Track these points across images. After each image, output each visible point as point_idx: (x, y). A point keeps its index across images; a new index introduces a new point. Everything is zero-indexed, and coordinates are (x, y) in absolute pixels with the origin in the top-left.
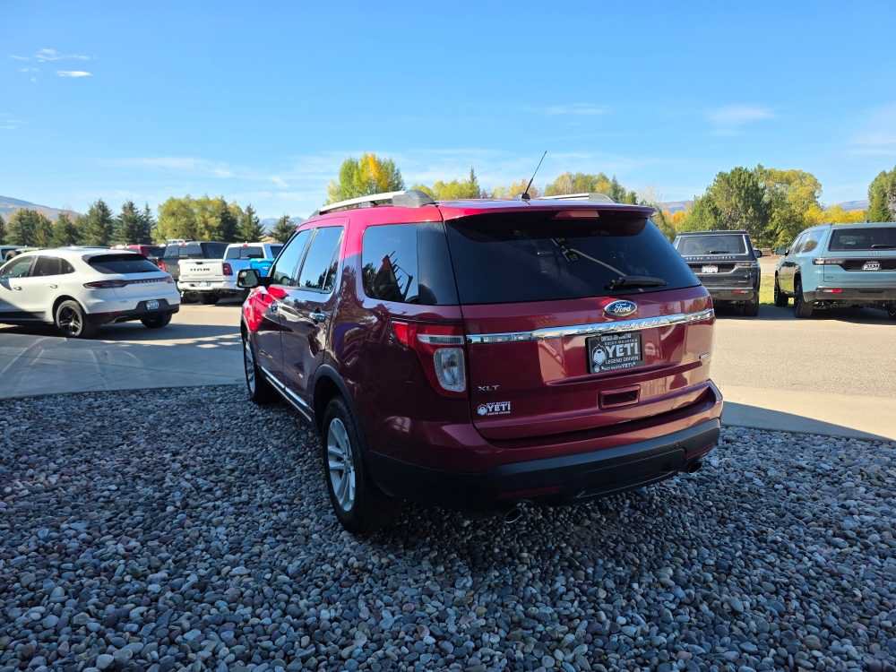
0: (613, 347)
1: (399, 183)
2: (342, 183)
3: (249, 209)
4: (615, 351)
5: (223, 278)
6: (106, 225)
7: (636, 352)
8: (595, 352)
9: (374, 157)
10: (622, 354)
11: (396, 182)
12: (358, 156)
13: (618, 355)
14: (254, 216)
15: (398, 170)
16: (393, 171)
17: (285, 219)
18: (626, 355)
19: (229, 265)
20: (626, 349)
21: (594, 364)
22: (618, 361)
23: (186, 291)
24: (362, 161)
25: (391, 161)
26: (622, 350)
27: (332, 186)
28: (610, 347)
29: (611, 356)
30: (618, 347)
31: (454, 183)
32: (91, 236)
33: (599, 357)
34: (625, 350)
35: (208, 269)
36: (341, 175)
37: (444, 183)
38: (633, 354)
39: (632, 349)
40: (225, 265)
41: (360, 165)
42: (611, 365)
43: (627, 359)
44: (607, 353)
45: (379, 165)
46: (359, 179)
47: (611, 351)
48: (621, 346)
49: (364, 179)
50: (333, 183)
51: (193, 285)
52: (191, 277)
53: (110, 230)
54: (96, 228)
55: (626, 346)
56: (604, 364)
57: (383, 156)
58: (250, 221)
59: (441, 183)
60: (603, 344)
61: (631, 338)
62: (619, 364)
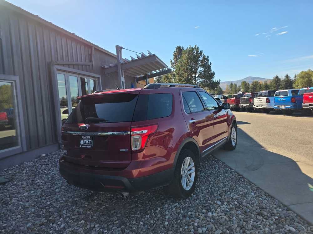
0: (86, 140)
4: (86, 142)
5: (266, 104)
6: (278, 84)
7: (92, 143)
8: (81, 140)
10: (88, 143)
18: (89, 143)
19: (269, 99)
21: (80, 144)
22: (87, 145)
23: (255, 108)
29: (85, 143)
30: (87, 140)
32: (273, 88)
33: (82, 142)
34: (89, 142)
35: (262, 101)
38: (91, 143)
39: (91, 142)
40: (267, 99)
42: (84, 146)
43: (89, 145)
44: (84, 142)
47: (85, 141)
48: (88, 140)
51: (257, 106)
52: (257, 104)
53: (279, 85)
54: (274, 85)
55: (89, 140)
56: (83, 145)
60: (83, 138)
61: (91, 138)
62: (87, 146)
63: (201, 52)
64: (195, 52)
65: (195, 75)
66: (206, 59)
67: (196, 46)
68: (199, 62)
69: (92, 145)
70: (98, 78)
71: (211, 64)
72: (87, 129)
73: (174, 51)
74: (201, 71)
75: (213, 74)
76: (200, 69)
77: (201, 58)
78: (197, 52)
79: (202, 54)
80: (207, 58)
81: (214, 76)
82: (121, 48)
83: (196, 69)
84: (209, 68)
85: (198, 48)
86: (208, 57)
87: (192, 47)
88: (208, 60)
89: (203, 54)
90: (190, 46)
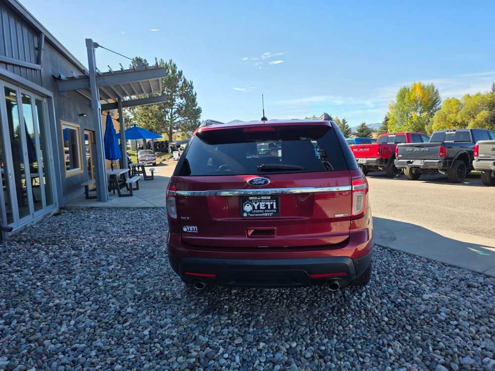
0: (258, 203)
1: (437, 98)
2: (398, 102)
3: (344, 121)
4: (259, 206)
7: (275, 207)
8: (245, 205)
9: (420, 84)
10: (264, 208)
11: (435, 98)
12: (409, 85)
13: (261, 208)
14: (346, 124)
15: (437, 90)
16: (433, 91)
17: (363, 125)
18: (267, 208)
20: (267, 205)
21: (244, 211)
22: (261, 211)
24: (411, 87)
25: (432, 85)
26: (263, 206)
27: (391, 104)
28: (256, 203)
29: (256, 208)
30: (262, 203)
31: (478, 95)
33: (248, 208)
36: (397, 97)
37: (470, 95)
38: (272, 208)
39: (272, 205)
41: (410, 90)
42: (253, 213)
43: (268, 211)
44: (254, 207)
45: (423, 88)
46: (409, 98)
47: (256, 205)
49: (412, 98)
50: (392, 101)
55: (267, 203)
56: (251, 212)
57: (426, 83)
58: (344, 126)
59: (468, 96)
60: (251, 201)
61: (271, 199)
62: (261, 213)
63: (181, 73)
64: (170, 71)
65: (171, 110)
66: (188, 86)
67: (171, 61)
68: (177, 89)
69: (275, 211)
70: (48, 97)
71: (196, 94)
72: (267, 184)
73: (130, 65)
74: (181, 103)
75: (199, 111)
76: (179, 101)
77: (180, 83)
78: (174, 71)
79: (181, 76)
80: (190, 84)
81: (201, 114)
82: (96, 45)
83: (173, 100)
84: (193, 100)
85: (175, 65)
86: (192, 84)
87: (165, 62)
88: (192, 88)
89: (184, 77)
90: (161, 60)
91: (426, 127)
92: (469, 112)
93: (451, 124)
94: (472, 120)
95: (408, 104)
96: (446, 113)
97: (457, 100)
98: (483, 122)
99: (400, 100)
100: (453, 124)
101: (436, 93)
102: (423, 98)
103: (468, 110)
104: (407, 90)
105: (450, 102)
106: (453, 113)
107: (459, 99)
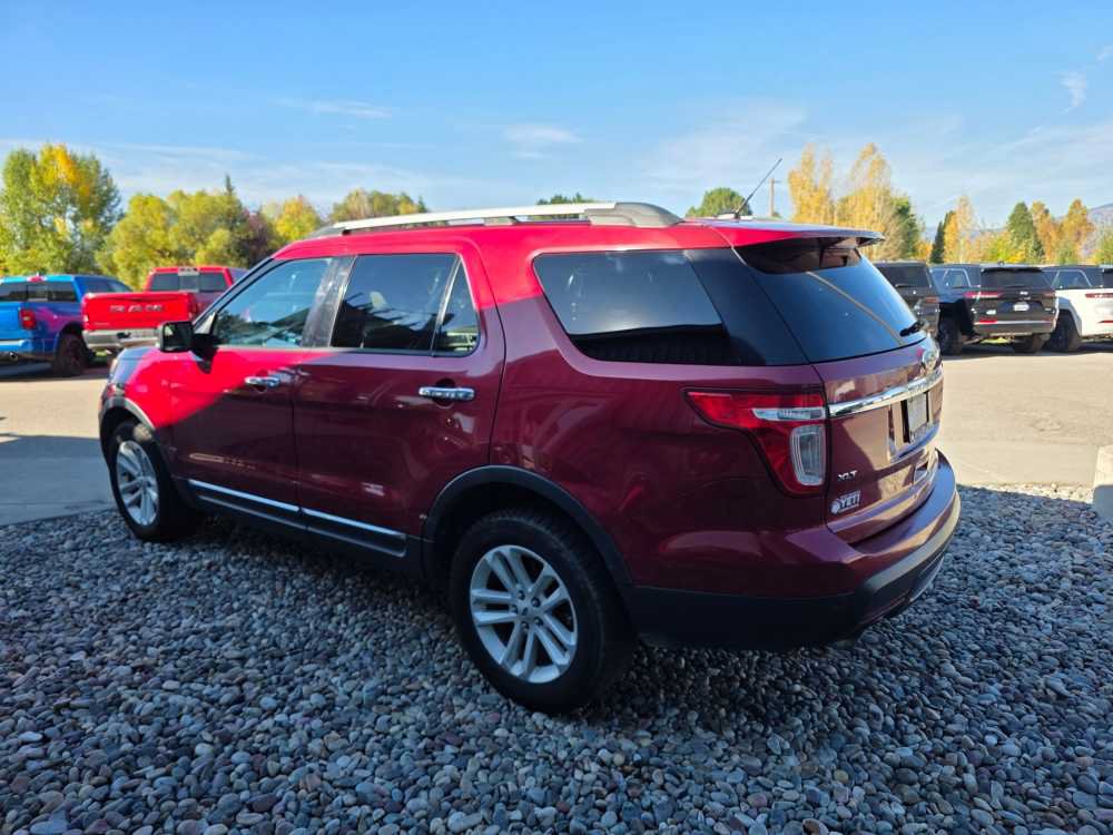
1: (109, 190)
2: (9, 185)
9: (64, 149)
11: (105, 189)
12: (35, 146)
15: (106, 170)
16: (98, 172)
24: (42, 153)
25: (93, 157)
31: (202, 194)
36: (6, 174)
37: (186, 194)
41: (40, 159)
45: (73, 161)
46: (40, 181)
49: (48, 180)
59: (182, 195)
91: (98, 256)
92: (192, 229)
93: (156, 253)
94: (201, 246)
95: (40, 195)
96: (142, 227)
97: (161, 201)
98: (222, 251)
99: (14, 182)
100: (159, 251)
101: (105, 177)
102: (76, 185)
103: (188, 225)
104: (31, 158)
105: (146, 203)
106: (157, 228)
107: (164, 198)
